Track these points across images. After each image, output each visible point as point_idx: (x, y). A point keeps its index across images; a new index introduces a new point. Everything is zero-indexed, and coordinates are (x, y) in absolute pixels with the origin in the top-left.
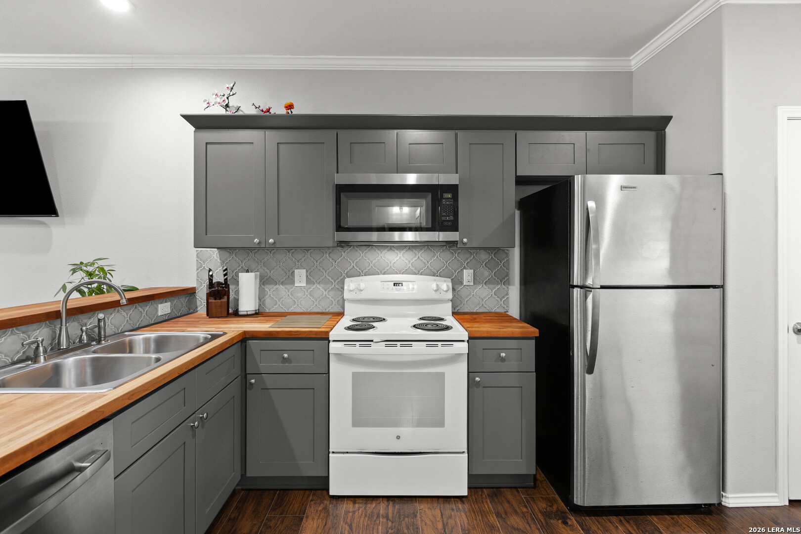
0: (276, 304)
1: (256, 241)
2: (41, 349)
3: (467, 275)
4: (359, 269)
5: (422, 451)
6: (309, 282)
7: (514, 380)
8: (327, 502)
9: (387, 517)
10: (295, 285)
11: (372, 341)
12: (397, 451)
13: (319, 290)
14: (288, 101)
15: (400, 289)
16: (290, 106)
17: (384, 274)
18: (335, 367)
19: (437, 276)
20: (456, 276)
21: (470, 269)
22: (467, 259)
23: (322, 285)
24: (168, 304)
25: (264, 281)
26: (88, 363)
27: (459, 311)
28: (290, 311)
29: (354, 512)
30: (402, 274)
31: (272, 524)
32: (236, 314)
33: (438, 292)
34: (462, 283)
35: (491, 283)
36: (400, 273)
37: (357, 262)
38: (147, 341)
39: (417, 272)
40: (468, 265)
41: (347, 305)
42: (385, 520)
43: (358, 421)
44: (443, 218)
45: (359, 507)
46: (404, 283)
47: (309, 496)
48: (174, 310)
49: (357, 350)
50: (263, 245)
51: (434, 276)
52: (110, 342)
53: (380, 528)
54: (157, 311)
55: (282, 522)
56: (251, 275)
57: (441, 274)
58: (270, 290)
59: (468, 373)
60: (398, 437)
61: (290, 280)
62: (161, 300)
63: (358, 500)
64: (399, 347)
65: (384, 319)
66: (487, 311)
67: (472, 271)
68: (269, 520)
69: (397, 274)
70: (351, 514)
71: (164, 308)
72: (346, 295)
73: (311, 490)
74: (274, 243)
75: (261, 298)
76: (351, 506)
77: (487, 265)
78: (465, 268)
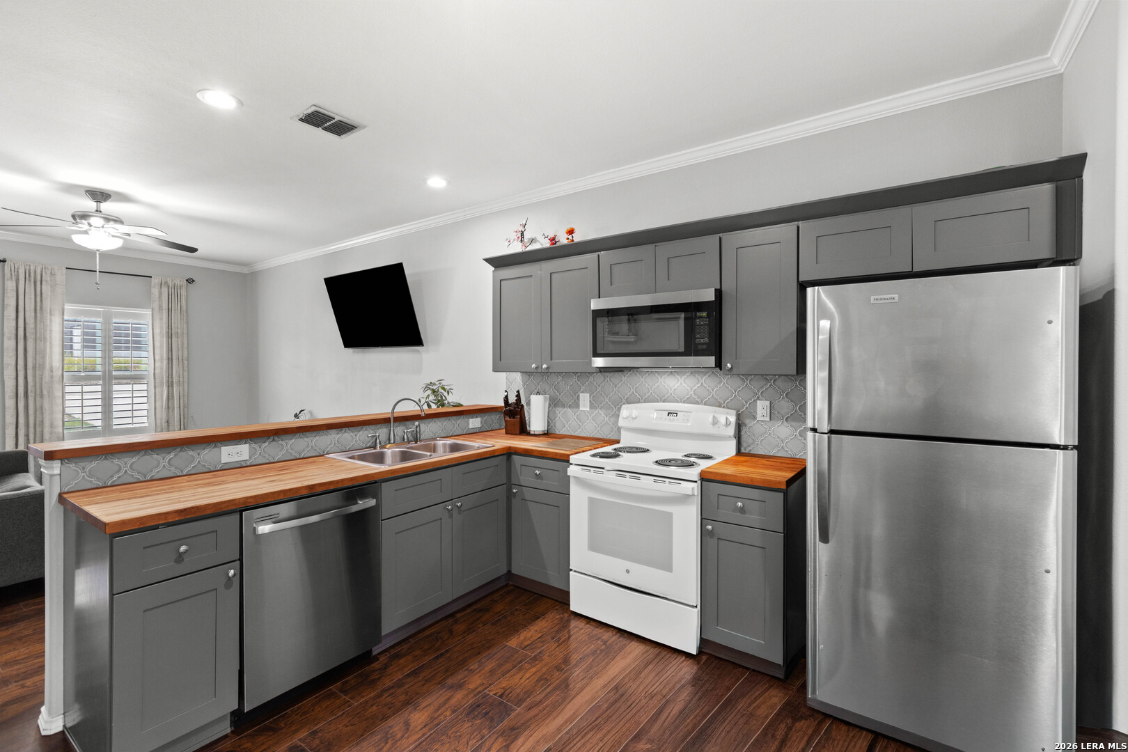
0: (564, 427)
1: (533, 366)
2: (378, 441)
3: (762, 407)
4: (639, 395)
5: (651, 592)
6: (592, 406)
7: (755, 537)
8: (566, 615)
9: (605, 643)
10: (581, 409)
11: (603, 468)
12: (627, 585)
13: (601, 414)
14: (569, 227)
15: (674, 420)
16: (569, 232)
17: (664, 402)
18: (574, 490)
19: (724, 407)
20: (747, 408)
21: (766, 400)
22: (762, 387)
23: (604, 411)
24: (479, 420)
25: (554, 403)
26: (398, 454)
27: (751, 452)
28: (575, 435)
29: (581, 629)
30: (684, 403)
31: (516, 613)
32: (528, 434)
33: (716, 426)
34: (755, 418)
35: (794, 420)
36: (681, 402)
37: (636, 388)
38: (444, 445)
39: (700, 401)
40: (763, 394)
41: (623, 432)
42: (602, 643)
43: (594, 546)
44: (697, 341)
45: (589, 628)
46: (679, 413)
47: (557, 606)
48: (484, 425)
49: (591, 475)
50: (539, 370)
51: (720, 406)
52: (422, 443)
53: (592, 646)
54: (468, 424)
55: (525, 614)
56: (540, 397)
57: (729, 405)
58: (560, 412)
59: (702, 519)
60: (628, 571)
61: (576, 404)
62: (472, 415)
63: (592, 622)
64: (628, 479)
65: (648, 450)
66: (789, 456)
67: (768, 403)
68: (516, 610)
69: (678, 402)
70: (578, 629)
71: (475, 423)
72: (621, 423)
73: (561, 602)
74: (547, 368)
75: (550, 420)
76: (583, 624)
77: (789, 396)
78: (758, 398)
